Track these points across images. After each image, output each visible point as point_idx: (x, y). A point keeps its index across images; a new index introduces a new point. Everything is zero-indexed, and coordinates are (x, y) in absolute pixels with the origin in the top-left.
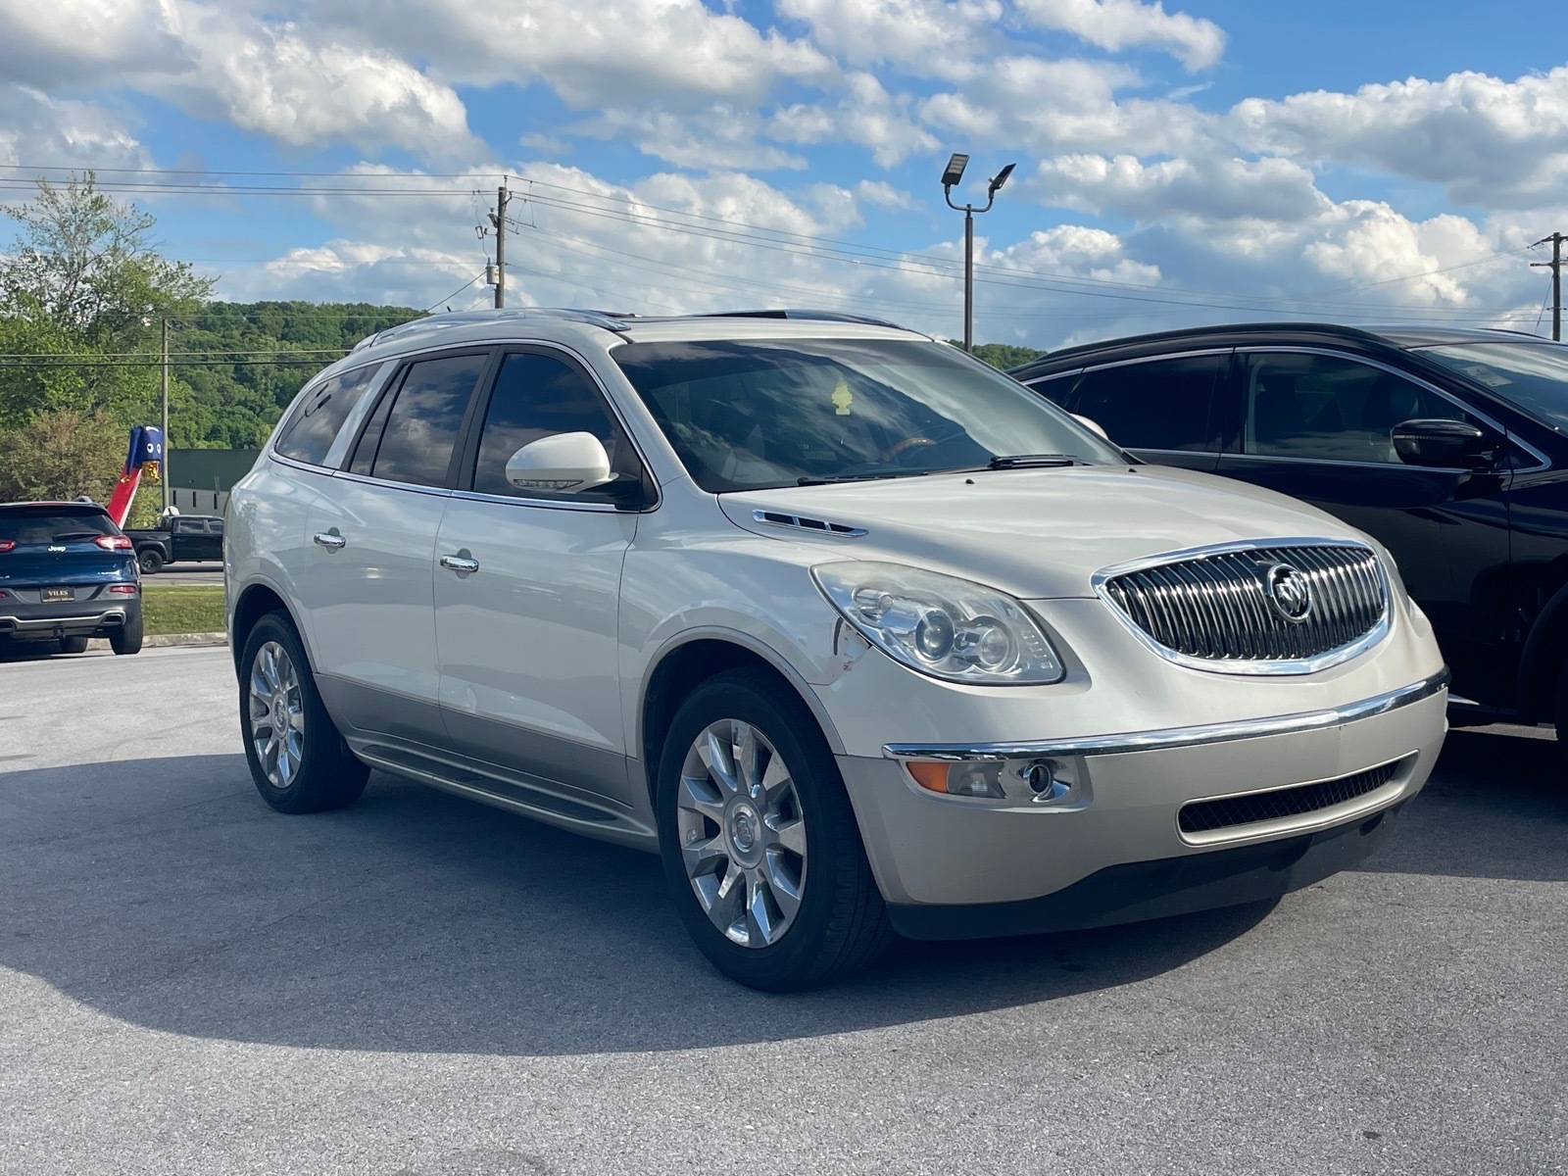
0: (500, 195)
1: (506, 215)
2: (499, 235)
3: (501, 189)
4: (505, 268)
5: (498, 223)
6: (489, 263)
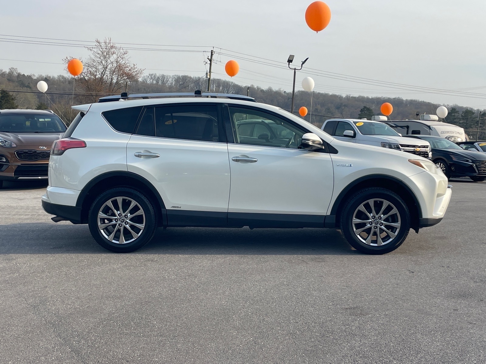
0: (212, 53)
1: (213, 58)
2: (210, 64)
3: (212, 51)
4: (212, 73)
5: (210, 61)
6: (207, 72)
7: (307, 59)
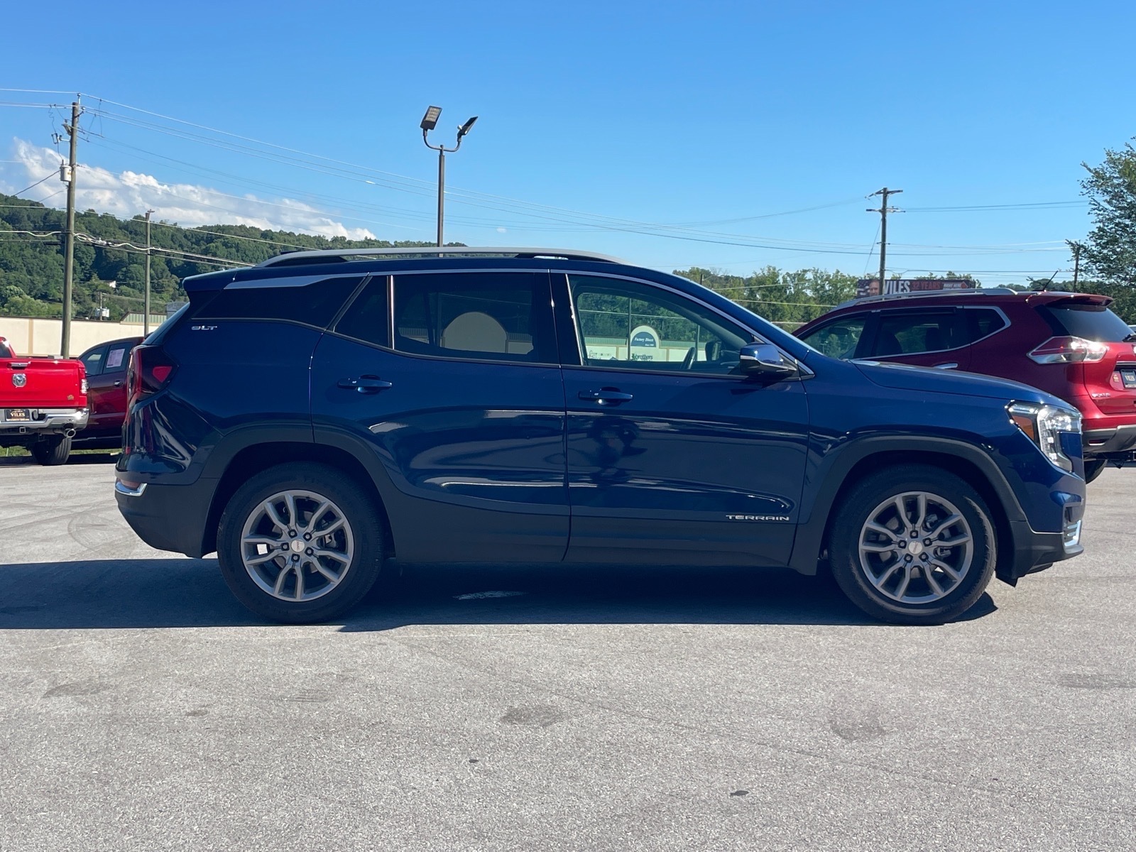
0: (74, 108)
1: (77, 125)
2: (72, 142)
3: (74, 104)
4: (76, 169)
5: (71, 133)
6: (62, 164)
7: (472, 121)
